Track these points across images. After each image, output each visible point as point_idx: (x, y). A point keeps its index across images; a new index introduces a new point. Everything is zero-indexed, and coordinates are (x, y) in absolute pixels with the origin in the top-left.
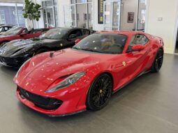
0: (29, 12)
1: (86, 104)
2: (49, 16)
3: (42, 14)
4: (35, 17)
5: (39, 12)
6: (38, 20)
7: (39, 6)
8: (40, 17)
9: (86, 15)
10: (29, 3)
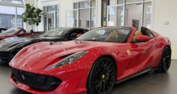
0: (29, 17)
1: (87, 87)
3: (42, 20)
4: (35, 21)
5: (40, 17)
6: (37, 25)
7: (41, 11)
8: (40, 21)
9: (88, 22)
10: (30, 7)
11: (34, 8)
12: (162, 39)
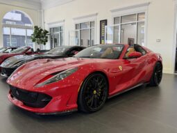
0: (37, 37)
2: (56, 41)
3: (49, 39)
4: (42, 41)
5: (47, 37)
6: (45, 44)
7: (47, 32)
8: (47, 41)
9: (89, 41)
10: (38, 29)
11: (41, 30)
12: (154, 55)
